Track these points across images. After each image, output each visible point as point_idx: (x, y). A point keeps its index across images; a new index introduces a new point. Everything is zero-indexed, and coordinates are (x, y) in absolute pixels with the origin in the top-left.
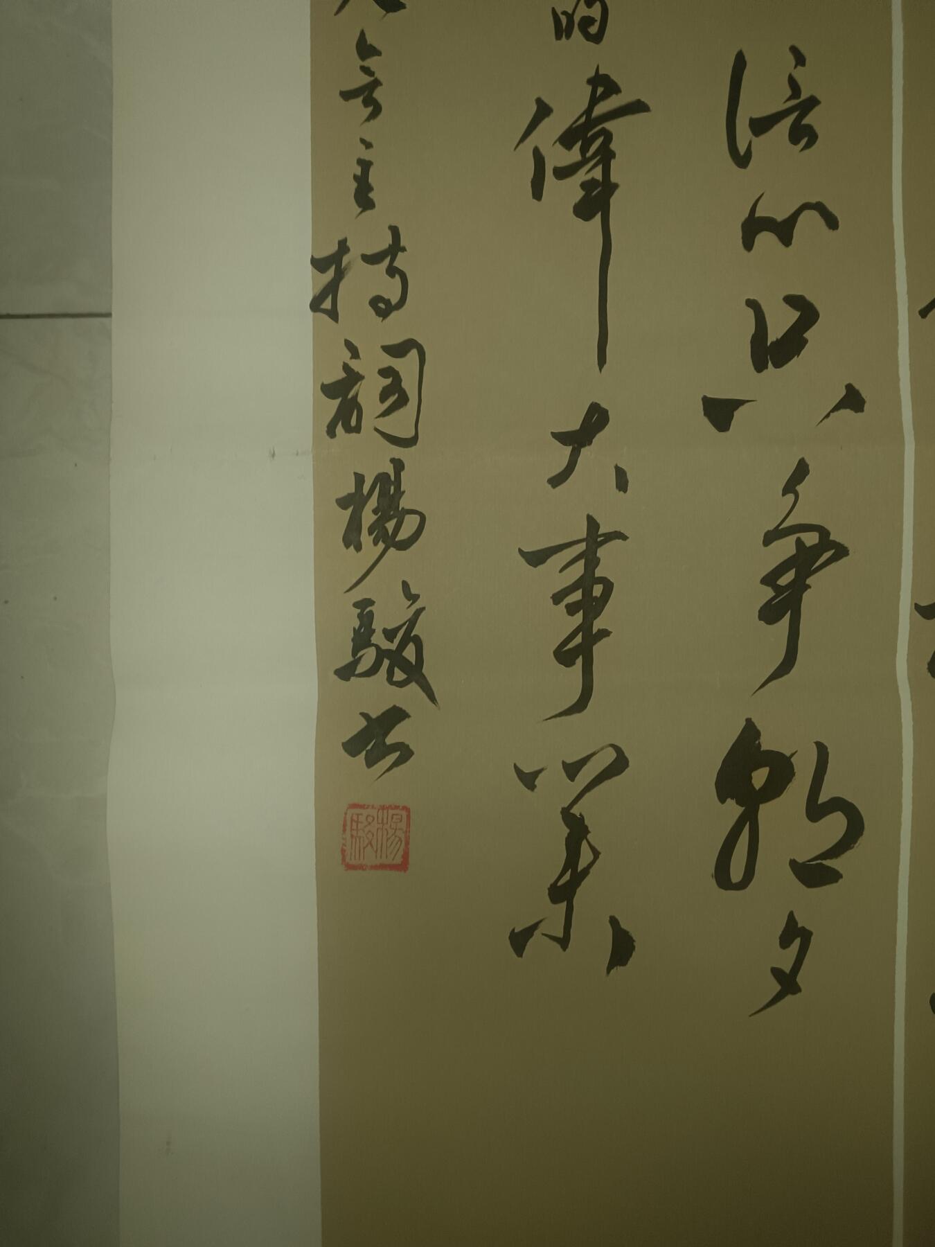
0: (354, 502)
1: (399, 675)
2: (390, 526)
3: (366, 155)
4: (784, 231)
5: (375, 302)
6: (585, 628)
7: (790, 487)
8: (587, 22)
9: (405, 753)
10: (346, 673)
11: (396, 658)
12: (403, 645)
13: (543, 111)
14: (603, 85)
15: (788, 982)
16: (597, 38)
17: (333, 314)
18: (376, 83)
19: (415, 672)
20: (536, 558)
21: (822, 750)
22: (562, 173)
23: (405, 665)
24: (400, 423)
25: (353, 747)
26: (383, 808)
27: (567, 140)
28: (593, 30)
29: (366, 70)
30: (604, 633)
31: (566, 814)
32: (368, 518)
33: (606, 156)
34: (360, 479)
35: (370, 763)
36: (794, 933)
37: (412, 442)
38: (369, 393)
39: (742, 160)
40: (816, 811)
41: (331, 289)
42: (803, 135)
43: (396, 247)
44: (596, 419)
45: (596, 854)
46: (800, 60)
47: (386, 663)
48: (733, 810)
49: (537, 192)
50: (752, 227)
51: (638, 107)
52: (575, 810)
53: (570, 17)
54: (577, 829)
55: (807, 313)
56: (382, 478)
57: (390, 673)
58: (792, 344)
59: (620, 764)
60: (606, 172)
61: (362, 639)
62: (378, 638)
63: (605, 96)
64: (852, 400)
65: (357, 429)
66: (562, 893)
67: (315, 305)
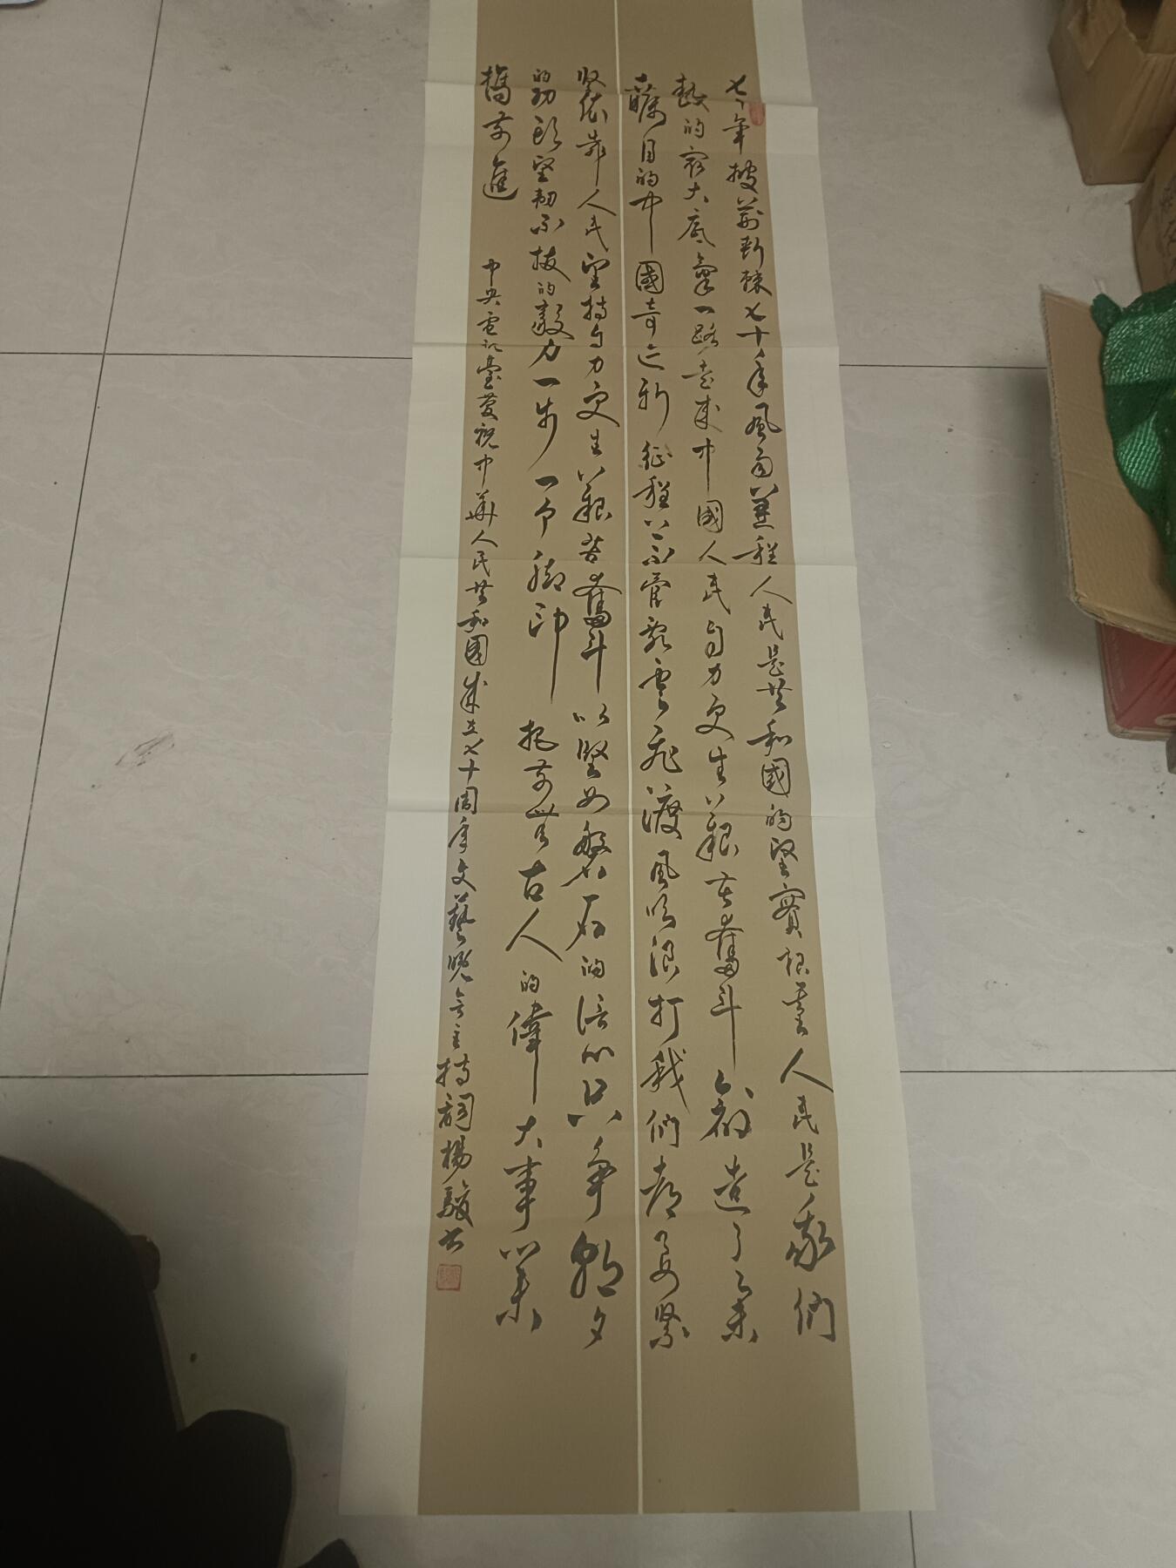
0: (447, 1151)
1: (460, 1216)
2: (459, 1159)
3: (458, 1030)
4: (596, 1056)
5: (458, 1080)
6: (526, 1198)
7: (596, 1147)
8: (532, 985)
9: (461, 1245)
10: (441, 1215)
11: (459, 1209)
12: (462, 1204)
13: (517, 1015)
14: (537, 1007)
15: (597, 1335)
16: (535, 991)
17: (443, 1084)
18: (462, 1005)
19: (466, 1215)
20: (510, 1172)
21: (608, 1243)
22: (523, 1036)
23: (462, 1212)
24: (464, 1123)
25: (442, 1243)
26: (453, 1266)
27: (524, 1026)
28: (534, 988)
29: (459, 1001)
30: (533, 1200)
31: (518, 1268)
32: (452, 1157)
33: (537, 1031)
34: (449, 1142)
35: (448, 1248)
36: (599, 1315)
37: (468, 1129)
38: (454, 1112)
39: (582, 1032)
40: (606, 1267)
41: (443, 1075)
42: (602, 1024)
43: (466, 1061)
44: (532, 1121)
45: (528, 1284)
46: (602, 999)
47: (455, 1212)
48: (577, 1266)
49: (514, 1044)
50: (585, 1055)
51: (549, 1014)
52: (521, 1267)
53: (527, 984)
54: (521, 1274)
55: (603, 1086)
56: (457, 1142)
57: (457, 1215)
58: (599, 1095)
59: (537, 1249)
60: (537, 1037)
61: (447, 1202)
62: (453, 1202)
63: (537, 1010)
64: (618, 1116)
65: (450, 1125)
66: (515, 1300)
67: (437, 1081)
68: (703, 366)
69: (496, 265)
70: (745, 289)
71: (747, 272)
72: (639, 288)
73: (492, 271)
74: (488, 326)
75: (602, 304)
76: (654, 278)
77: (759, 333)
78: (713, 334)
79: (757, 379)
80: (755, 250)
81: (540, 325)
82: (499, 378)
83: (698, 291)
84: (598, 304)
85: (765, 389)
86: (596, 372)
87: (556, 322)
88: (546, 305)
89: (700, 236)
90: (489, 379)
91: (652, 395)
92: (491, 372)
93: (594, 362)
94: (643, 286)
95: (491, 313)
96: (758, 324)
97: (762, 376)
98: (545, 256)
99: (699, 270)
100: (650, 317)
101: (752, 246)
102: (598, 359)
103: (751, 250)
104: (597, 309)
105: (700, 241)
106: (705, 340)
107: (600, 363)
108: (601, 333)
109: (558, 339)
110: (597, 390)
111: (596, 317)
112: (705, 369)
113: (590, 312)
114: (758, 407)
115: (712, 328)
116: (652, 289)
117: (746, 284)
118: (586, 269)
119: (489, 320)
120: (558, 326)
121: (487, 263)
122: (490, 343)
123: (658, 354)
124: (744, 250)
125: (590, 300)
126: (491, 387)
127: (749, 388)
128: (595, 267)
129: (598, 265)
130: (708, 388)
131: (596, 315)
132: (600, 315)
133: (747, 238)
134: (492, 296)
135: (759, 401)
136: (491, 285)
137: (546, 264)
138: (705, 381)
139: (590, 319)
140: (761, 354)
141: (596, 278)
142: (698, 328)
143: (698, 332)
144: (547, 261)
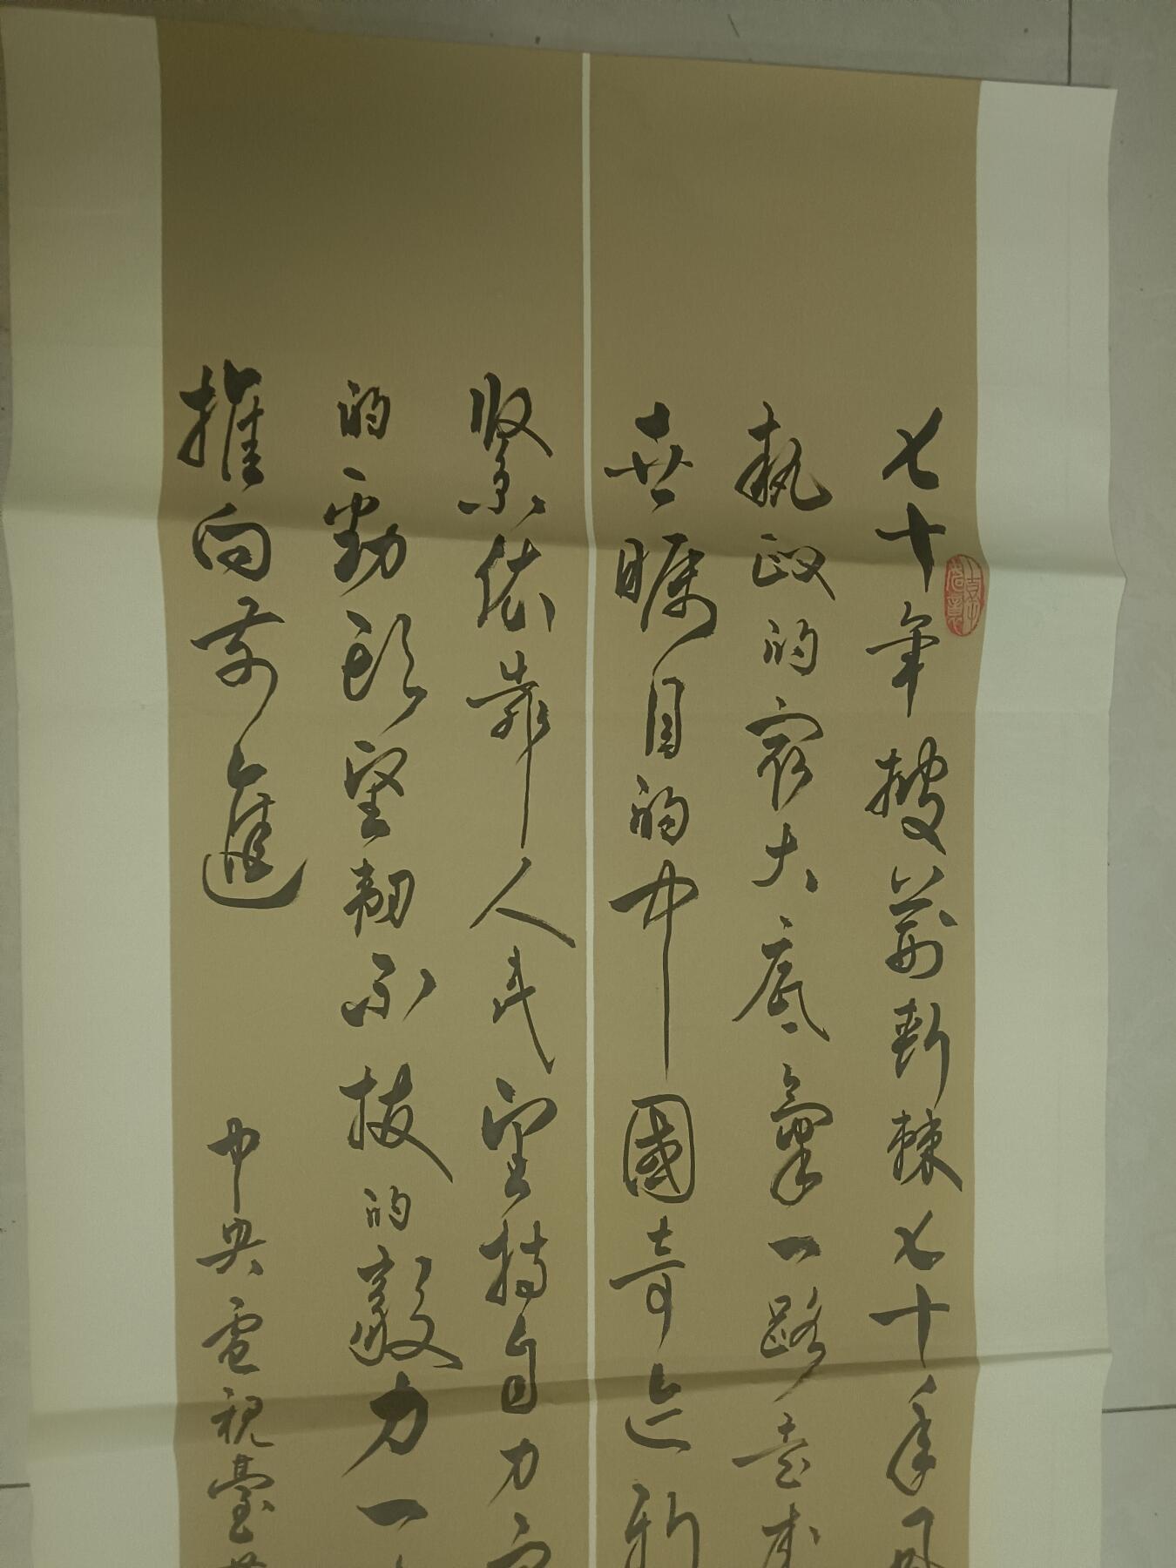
68: (787, 1429)
69: (247, 1139)
70: (897, 1174)
71: (905, 1118)
72: (632, 1187)
73: (238, 1159)
74: (234, 1344)
75: (533, 1247)
76: (670, 1150)
77: (925, 1307)
78: (814, 1322)
79: (913, 1449)
80: (928, 1045)
81: (373, 1331)
82: (268, 1506)
83: (780, 1192)
84: (525, 1248)
85: (930, 1472)
86: (519, 1486)
87: (414, 1317)
88: (387, 1264)
89: (792, 1014)
90: (241, 1513)
91: (656, 1531)
92: (246, 1493)
93: (513, 1455)
94: (642, 1179)
95: (239, 1303)
96: (923, 1277)
97: (924, 1442)
98: (382, 1099)
99: (786, 1123)
100: (657, 1278)
101: (923, 1032)
102: (527, 1446)
103: (919, 1044)
104: (523, 1268)
105: (791, 1028)
106: (792, 1344)
107: (529, 1457)
108: (532, 1343)
109: (424, 1374)
110: (524, 1539)
111: (519, 1293)
112: (791, 1436)
113: (502, 1279)
114: (909, 1522)
115: (810, 1306)
116: (665, 1189)
117: (901, 1154)
118: (492, 1134)
119: (234, 1327)
120: (418, 1331)
121: (223, 1133)
122: (239, 1397)
123: (677, 1412)
124: (900, 1046)
125: (504, 1238)
126: (247, 1537)
127: (891, 1474)
128: (517, 1126)
129: (526, 1120)
130: (795, 1484)
131: (520, 1283)
132: (530, 1285)
133: (910, 1008)
134: (242, 1245)
135: (911, 1505)
136: (237, 1210)
137: (386, 1125)
138: (788, 1466)
139: (502, 1301)
140: (929, 1386)
141: (518, 1157)
142: (778, 1308)
143: (777, 1319)
144: (389, 1118)
